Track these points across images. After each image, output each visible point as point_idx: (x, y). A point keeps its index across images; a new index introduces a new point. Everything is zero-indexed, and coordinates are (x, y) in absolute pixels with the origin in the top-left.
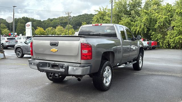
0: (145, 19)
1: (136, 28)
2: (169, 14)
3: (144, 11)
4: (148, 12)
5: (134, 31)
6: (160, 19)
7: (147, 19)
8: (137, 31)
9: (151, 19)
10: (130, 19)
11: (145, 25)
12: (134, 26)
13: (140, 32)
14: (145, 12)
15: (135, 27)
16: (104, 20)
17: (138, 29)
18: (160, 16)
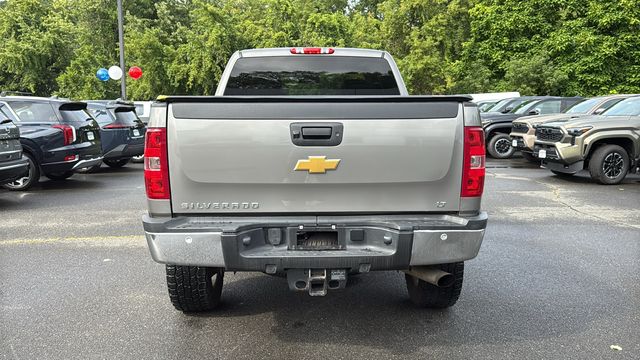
0: (213, 36)
1: (184, 68)
2: (288, 24)
3: (206, 9)
4: (220, 12)
5: (178, 78)
6: (260, 40)
7: (221, 36)
8: (191, 79)
9: (233, 38)
10: (157, 35)
11: (214, 58)
12: (175, 62)
13: (199, 82)
14: (213, 14)
15: (180, 63)
16: (44, 29)
17: (193, 73)
18: (260, 29)
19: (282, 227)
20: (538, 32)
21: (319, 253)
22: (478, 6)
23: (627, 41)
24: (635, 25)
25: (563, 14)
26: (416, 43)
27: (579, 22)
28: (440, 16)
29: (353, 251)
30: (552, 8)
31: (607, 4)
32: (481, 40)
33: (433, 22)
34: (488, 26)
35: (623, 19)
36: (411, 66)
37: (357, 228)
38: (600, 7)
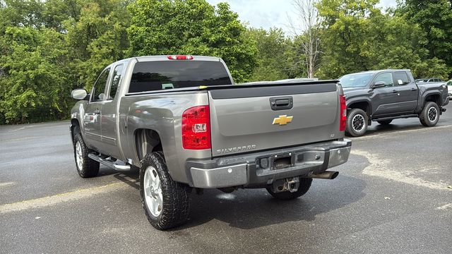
19: (267, 157)
20: (174, 45)
21: (282, 170)
22: (133, 26)
23: (226, 51)
24: (229, 41)
25: (186, 33)
26: (96, 50)
27: (197, 39)
28: (109, 32)
29: (299, 166)
30: (181, 30)
31: (213, 29)
32: (138, 50)
33: (105, 36)
34: (142, 40)
35: (223, 38)
36: (95, 67)
37: (300, 153)
38: (208, 30)
